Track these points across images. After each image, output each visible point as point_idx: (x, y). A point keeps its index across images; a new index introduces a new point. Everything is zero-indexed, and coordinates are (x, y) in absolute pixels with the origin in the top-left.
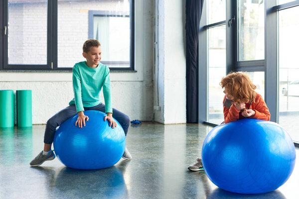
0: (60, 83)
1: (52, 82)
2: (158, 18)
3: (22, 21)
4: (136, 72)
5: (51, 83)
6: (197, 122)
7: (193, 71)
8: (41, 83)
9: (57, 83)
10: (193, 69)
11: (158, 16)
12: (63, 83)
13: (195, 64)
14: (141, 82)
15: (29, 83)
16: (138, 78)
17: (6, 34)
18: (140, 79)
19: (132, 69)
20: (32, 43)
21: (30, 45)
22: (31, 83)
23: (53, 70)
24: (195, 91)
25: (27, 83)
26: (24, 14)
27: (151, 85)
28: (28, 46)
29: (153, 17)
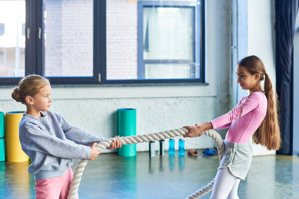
0: (109, 100)
1: (100, 99)
2: (237, 15)
3: (61, 14)
4: (208, 84)
5: (98, 101)
6: (290, 153)
7: (286, 86)
8: (85, 100)
9: (106, 101)
10: (286, 83)
11: (237, 12)
12: (113, 100)
13: (289, 77)
14: (214, 98)
15: (70, 101)
16: (210, 93)
17: (40, 37)
18: (213, 94)
19: (202, 81)
20: (72, 40)
21: (70, 41)
22: (72, 100)
23: (101, 83)
24: (288, 113)
25: (68, 101)
26: (63, 5)
27: (226, 101)
28: (68, 43)
29: (229, 13)
